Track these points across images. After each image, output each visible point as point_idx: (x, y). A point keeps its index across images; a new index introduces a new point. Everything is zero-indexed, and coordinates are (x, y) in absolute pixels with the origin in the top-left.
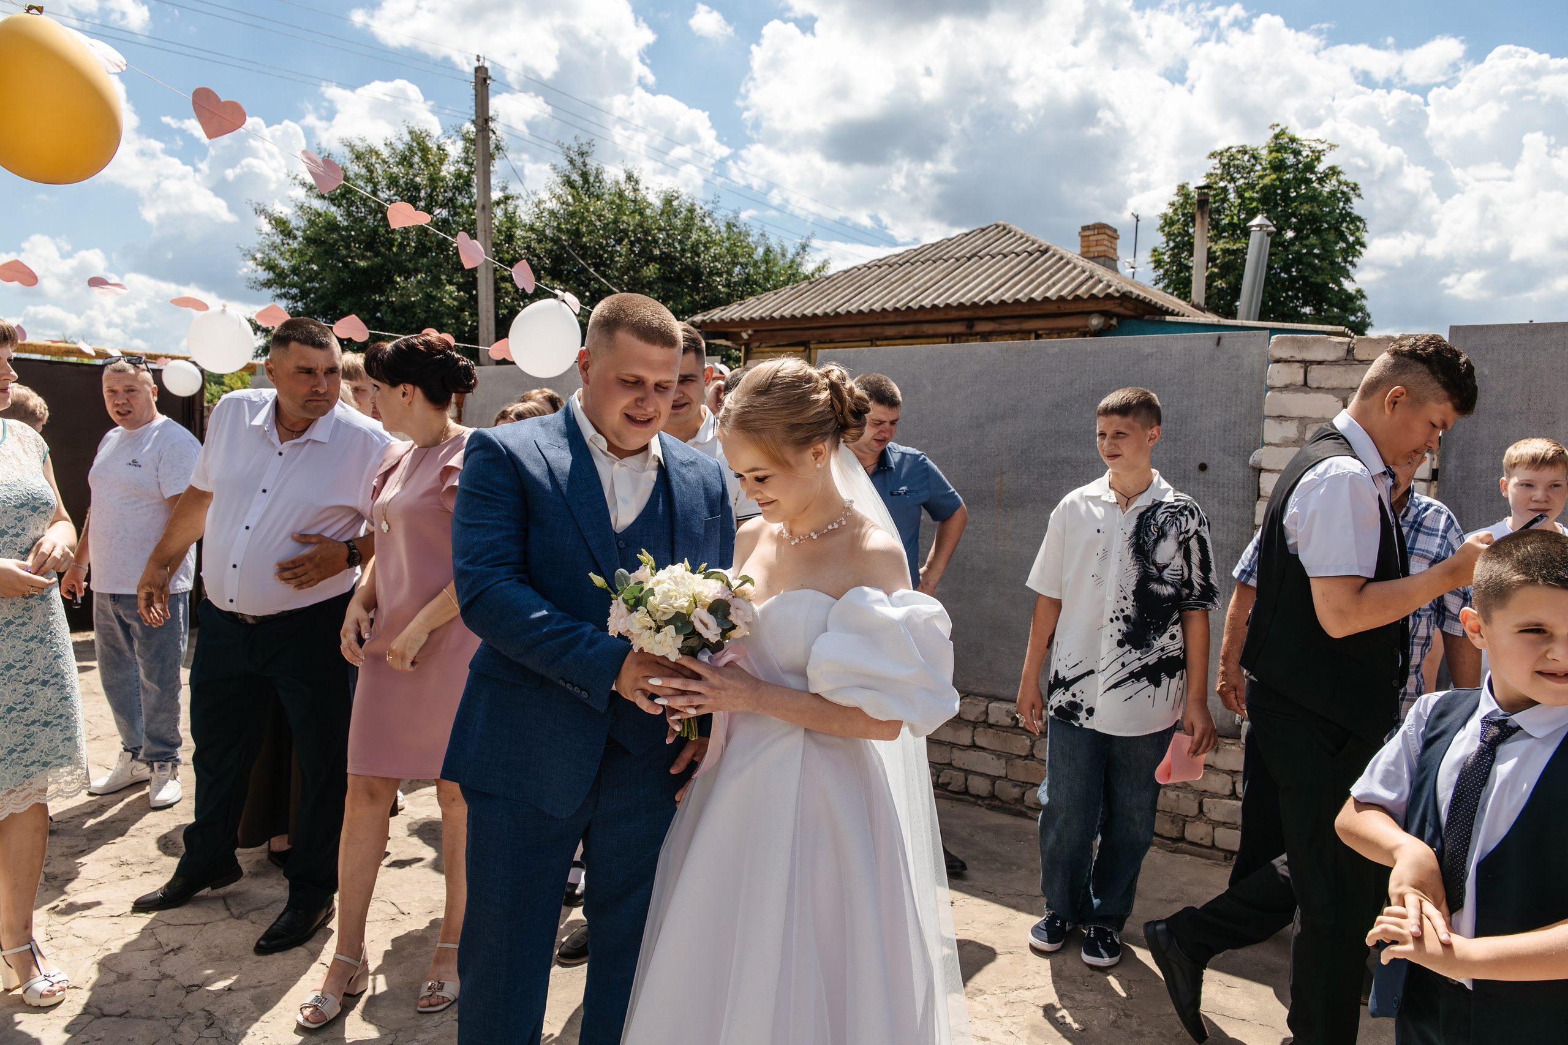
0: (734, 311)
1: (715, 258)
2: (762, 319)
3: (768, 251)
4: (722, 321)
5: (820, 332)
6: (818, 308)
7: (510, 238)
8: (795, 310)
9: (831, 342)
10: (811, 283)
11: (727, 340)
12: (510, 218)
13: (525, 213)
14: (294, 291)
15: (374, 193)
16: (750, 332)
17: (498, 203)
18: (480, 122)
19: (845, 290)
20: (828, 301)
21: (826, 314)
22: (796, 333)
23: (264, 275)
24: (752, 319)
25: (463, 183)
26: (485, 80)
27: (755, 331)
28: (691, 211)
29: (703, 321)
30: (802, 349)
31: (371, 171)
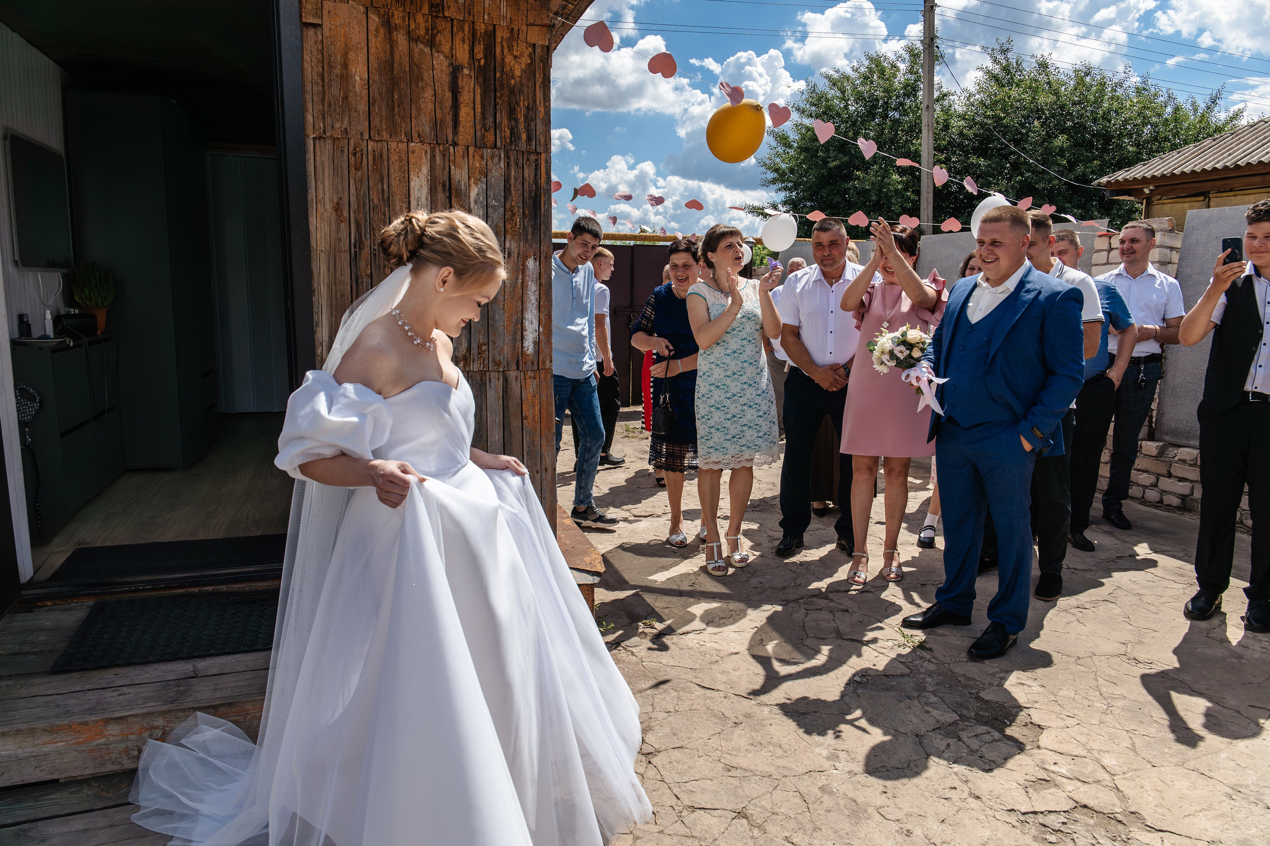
0: (1138, 171)
1: (1126, 122)
2: (1163, 176)
3: (1177, 109)
4: (1126, 180)
5: (1220, 183)
6: (1218, 162)
7: (946, 127)
8: (1195, 166)
9: (1231, 190)
10: (1214, 140)
11: (1130, 196)
12: (946, 111)
13: (959, 105)
14: (790, 185)
15: (846, 107)
16: (1151, 188)
17: (937, 100)
18: (927, 41)
19: (1248, 143)
20: (1230, 155)
21: (1226, 168)
22: (1196, 185)
23: (771, 175)
24: (1154, 177)
25: (911, 90)
26: (932, 7)
27: (1157, 187)
28: (1103, 84)
29: (1108, 182)
30: (1202, 198)
31: (843, 92)
